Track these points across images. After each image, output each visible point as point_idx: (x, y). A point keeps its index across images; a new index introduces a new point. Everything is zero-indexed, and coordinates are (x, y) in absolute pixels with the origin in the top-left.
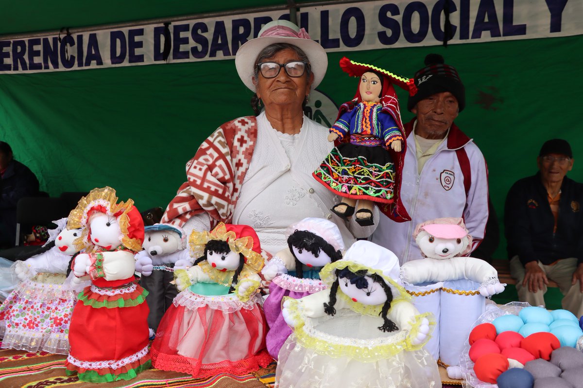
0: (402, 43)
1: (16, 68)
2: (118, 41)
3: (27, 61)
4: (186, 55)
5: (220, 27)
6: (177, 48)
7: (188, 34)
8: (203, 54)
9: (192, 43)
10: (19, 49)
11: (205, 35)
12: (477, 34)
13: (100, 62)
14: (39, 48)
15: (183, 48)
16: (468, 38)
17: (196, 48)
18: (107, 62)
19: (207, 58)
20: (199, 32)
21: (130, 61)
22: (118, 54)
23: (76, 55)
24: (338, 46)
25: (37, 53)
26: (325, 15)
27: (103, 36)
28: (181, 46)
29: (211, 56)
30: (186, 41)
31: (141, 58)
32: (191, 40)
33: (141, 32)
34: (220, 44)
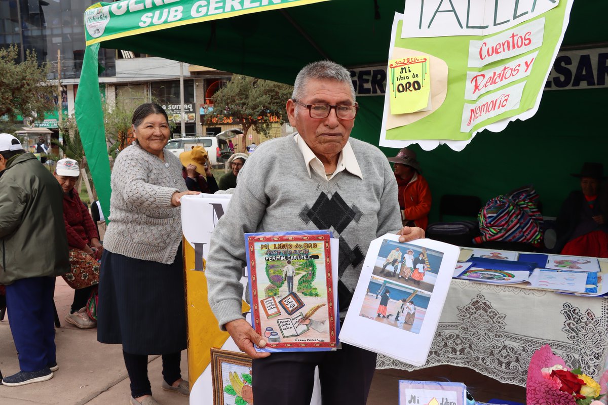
5: (585, 59)
8: (566, 83)
9: (554, 74)
17: (559, 77)
19: (570, 87)
29: (573, 85)
34: (584, 75)
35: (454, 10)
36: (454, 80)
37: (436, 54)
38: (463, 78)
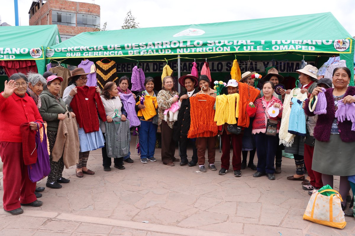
1: (122, 71)
3: (126, 69)
10: (124, 66)
13: (149, 71)
18: (151, 71)
21: (159, 71)
22: (155, 69)
24: (216, 71)
28: (174, 68)
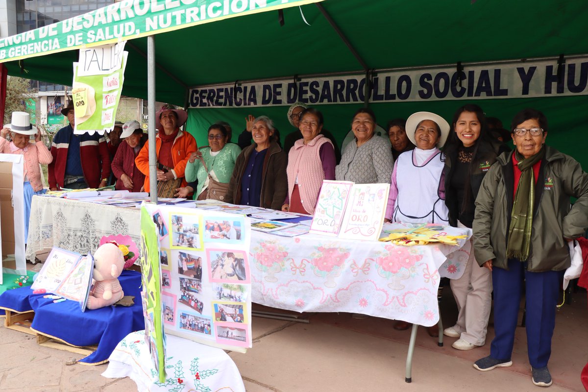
0: (434, 98)
2: (267, 91)
4: (306, 101)
5: (326, 84)
6: (301, 96)
7: (307, 88)
8: (316, 100)
9: (309, 94)
11: (317, 89)
12: (478, 94)
14: (222, 94)
15: (304, 96)
16: (472, 96)
17: (312, 96)
19: (318, 103)
20: (314, 87)
23: (242, 98)
25: (222, 97)
26: (388, 79)
27: (259, 86)
29: (320, 102)
30: (306, 92)
31: (280, 102)
32: (309, 92)
33: (280, 86)
34: (326, 95)
35: (97, 61)
36: (97, 98)
37: (91, 85)
38: (101, 97)
